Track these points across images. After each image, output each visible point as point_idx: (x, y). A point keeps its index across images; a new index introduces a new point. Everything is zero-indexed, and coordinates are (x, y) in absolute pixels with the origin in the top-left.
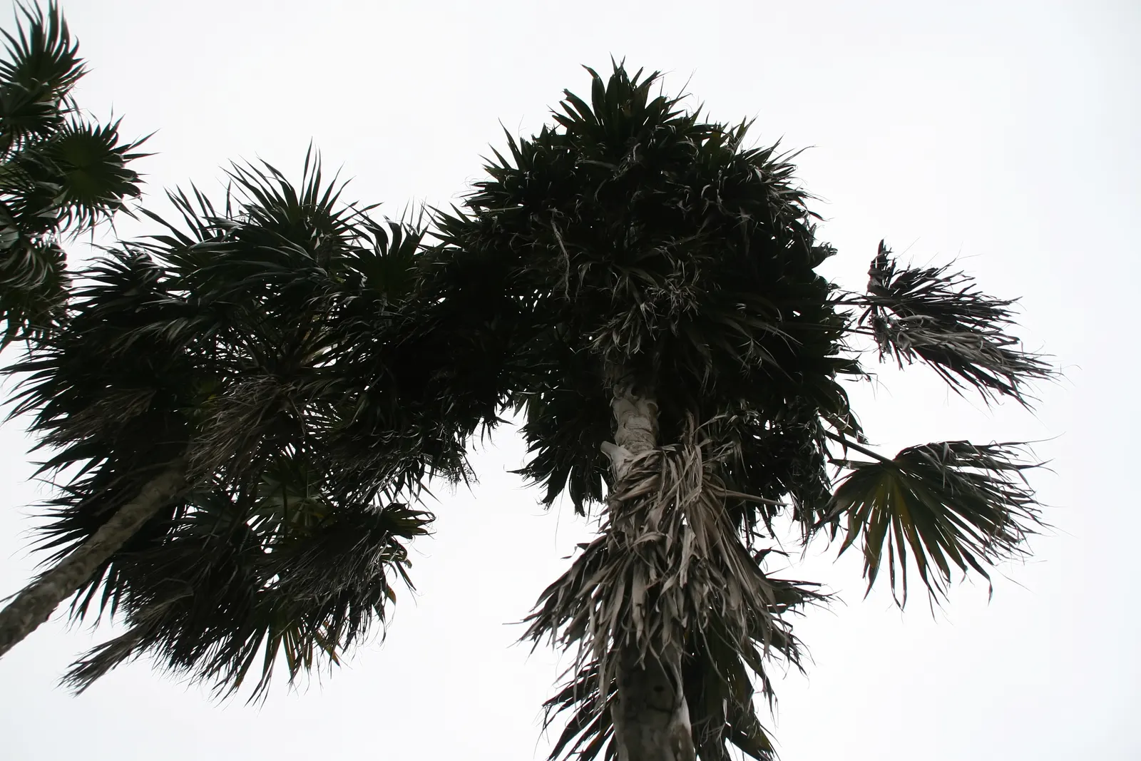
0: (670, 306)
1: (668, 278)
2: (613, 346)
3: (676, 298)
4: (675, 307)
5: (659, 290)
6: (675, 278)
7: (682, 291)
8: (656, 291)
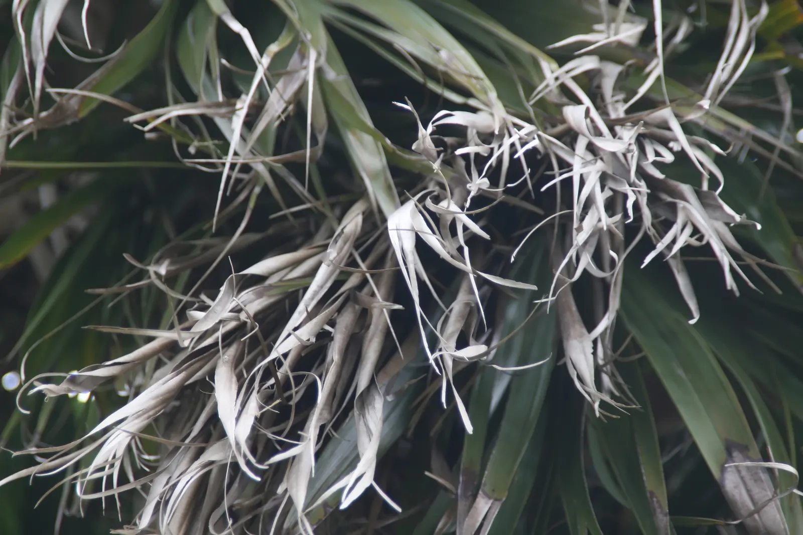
0: (565, 228)
1: (562, 57)
2: (214, 454)
3: (604, 178)
4: (599, 238)
5: (505, 130)
6: (606, 54)
7: (640, 140)
8: (487, 137)
